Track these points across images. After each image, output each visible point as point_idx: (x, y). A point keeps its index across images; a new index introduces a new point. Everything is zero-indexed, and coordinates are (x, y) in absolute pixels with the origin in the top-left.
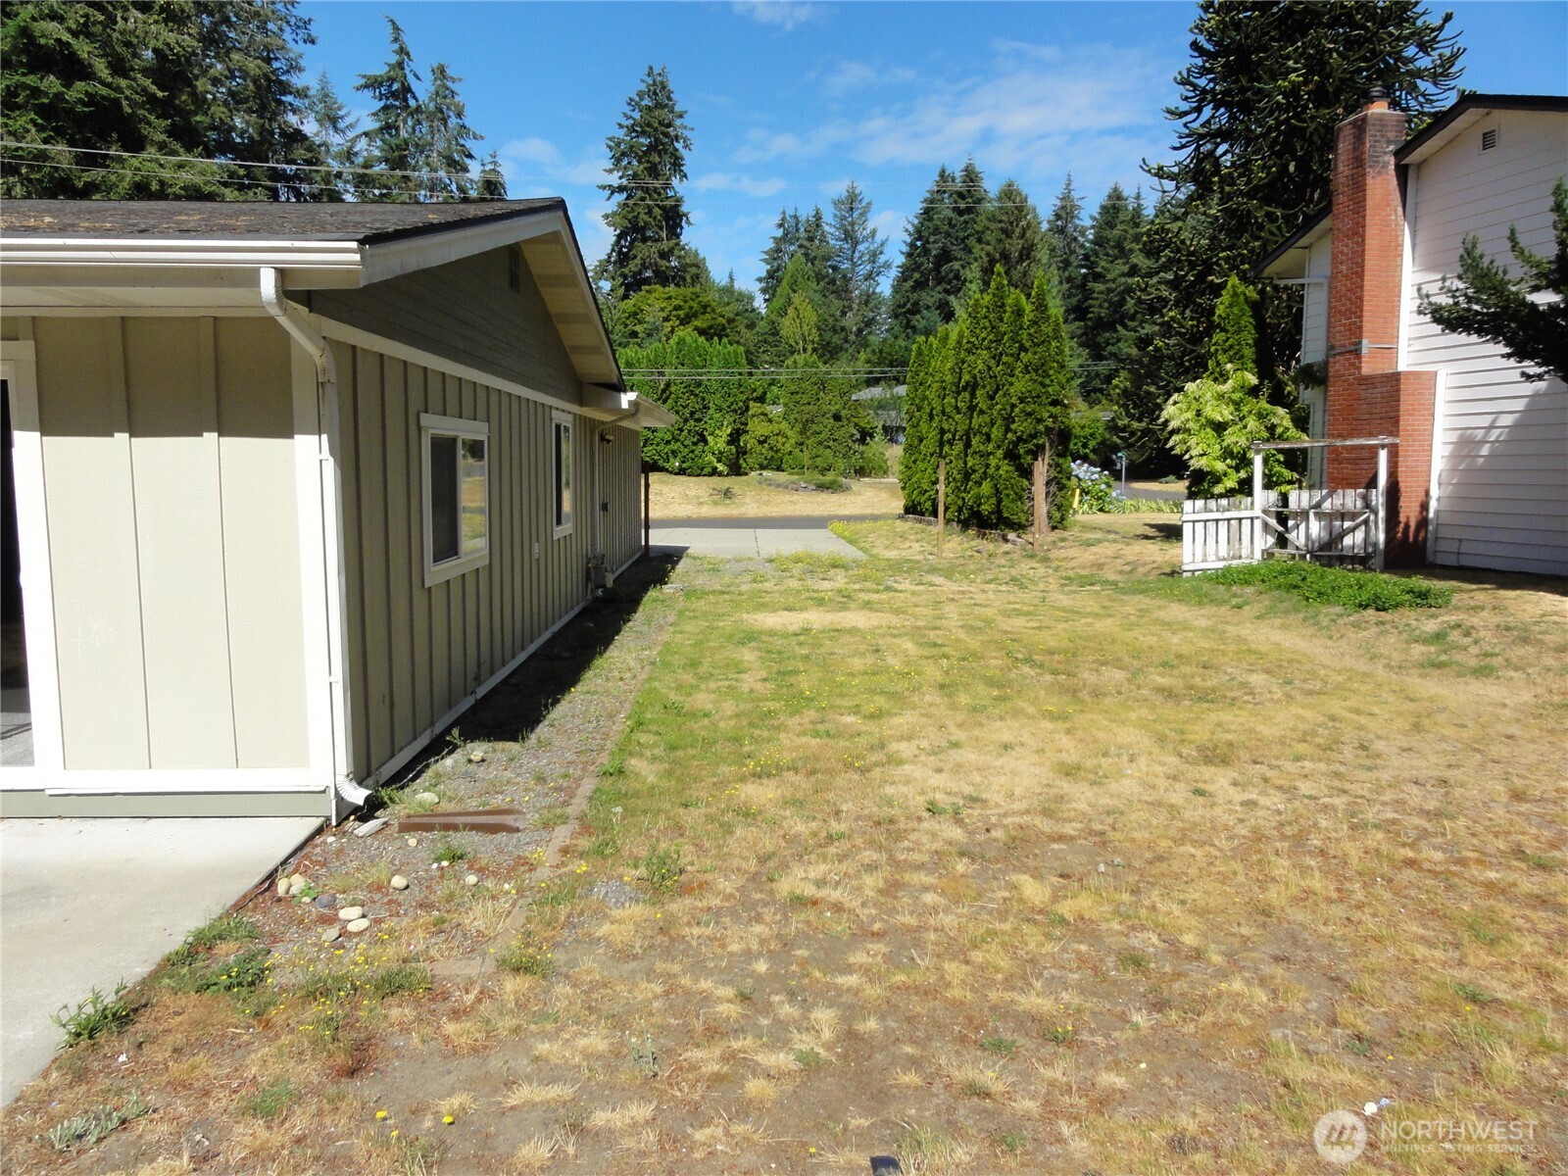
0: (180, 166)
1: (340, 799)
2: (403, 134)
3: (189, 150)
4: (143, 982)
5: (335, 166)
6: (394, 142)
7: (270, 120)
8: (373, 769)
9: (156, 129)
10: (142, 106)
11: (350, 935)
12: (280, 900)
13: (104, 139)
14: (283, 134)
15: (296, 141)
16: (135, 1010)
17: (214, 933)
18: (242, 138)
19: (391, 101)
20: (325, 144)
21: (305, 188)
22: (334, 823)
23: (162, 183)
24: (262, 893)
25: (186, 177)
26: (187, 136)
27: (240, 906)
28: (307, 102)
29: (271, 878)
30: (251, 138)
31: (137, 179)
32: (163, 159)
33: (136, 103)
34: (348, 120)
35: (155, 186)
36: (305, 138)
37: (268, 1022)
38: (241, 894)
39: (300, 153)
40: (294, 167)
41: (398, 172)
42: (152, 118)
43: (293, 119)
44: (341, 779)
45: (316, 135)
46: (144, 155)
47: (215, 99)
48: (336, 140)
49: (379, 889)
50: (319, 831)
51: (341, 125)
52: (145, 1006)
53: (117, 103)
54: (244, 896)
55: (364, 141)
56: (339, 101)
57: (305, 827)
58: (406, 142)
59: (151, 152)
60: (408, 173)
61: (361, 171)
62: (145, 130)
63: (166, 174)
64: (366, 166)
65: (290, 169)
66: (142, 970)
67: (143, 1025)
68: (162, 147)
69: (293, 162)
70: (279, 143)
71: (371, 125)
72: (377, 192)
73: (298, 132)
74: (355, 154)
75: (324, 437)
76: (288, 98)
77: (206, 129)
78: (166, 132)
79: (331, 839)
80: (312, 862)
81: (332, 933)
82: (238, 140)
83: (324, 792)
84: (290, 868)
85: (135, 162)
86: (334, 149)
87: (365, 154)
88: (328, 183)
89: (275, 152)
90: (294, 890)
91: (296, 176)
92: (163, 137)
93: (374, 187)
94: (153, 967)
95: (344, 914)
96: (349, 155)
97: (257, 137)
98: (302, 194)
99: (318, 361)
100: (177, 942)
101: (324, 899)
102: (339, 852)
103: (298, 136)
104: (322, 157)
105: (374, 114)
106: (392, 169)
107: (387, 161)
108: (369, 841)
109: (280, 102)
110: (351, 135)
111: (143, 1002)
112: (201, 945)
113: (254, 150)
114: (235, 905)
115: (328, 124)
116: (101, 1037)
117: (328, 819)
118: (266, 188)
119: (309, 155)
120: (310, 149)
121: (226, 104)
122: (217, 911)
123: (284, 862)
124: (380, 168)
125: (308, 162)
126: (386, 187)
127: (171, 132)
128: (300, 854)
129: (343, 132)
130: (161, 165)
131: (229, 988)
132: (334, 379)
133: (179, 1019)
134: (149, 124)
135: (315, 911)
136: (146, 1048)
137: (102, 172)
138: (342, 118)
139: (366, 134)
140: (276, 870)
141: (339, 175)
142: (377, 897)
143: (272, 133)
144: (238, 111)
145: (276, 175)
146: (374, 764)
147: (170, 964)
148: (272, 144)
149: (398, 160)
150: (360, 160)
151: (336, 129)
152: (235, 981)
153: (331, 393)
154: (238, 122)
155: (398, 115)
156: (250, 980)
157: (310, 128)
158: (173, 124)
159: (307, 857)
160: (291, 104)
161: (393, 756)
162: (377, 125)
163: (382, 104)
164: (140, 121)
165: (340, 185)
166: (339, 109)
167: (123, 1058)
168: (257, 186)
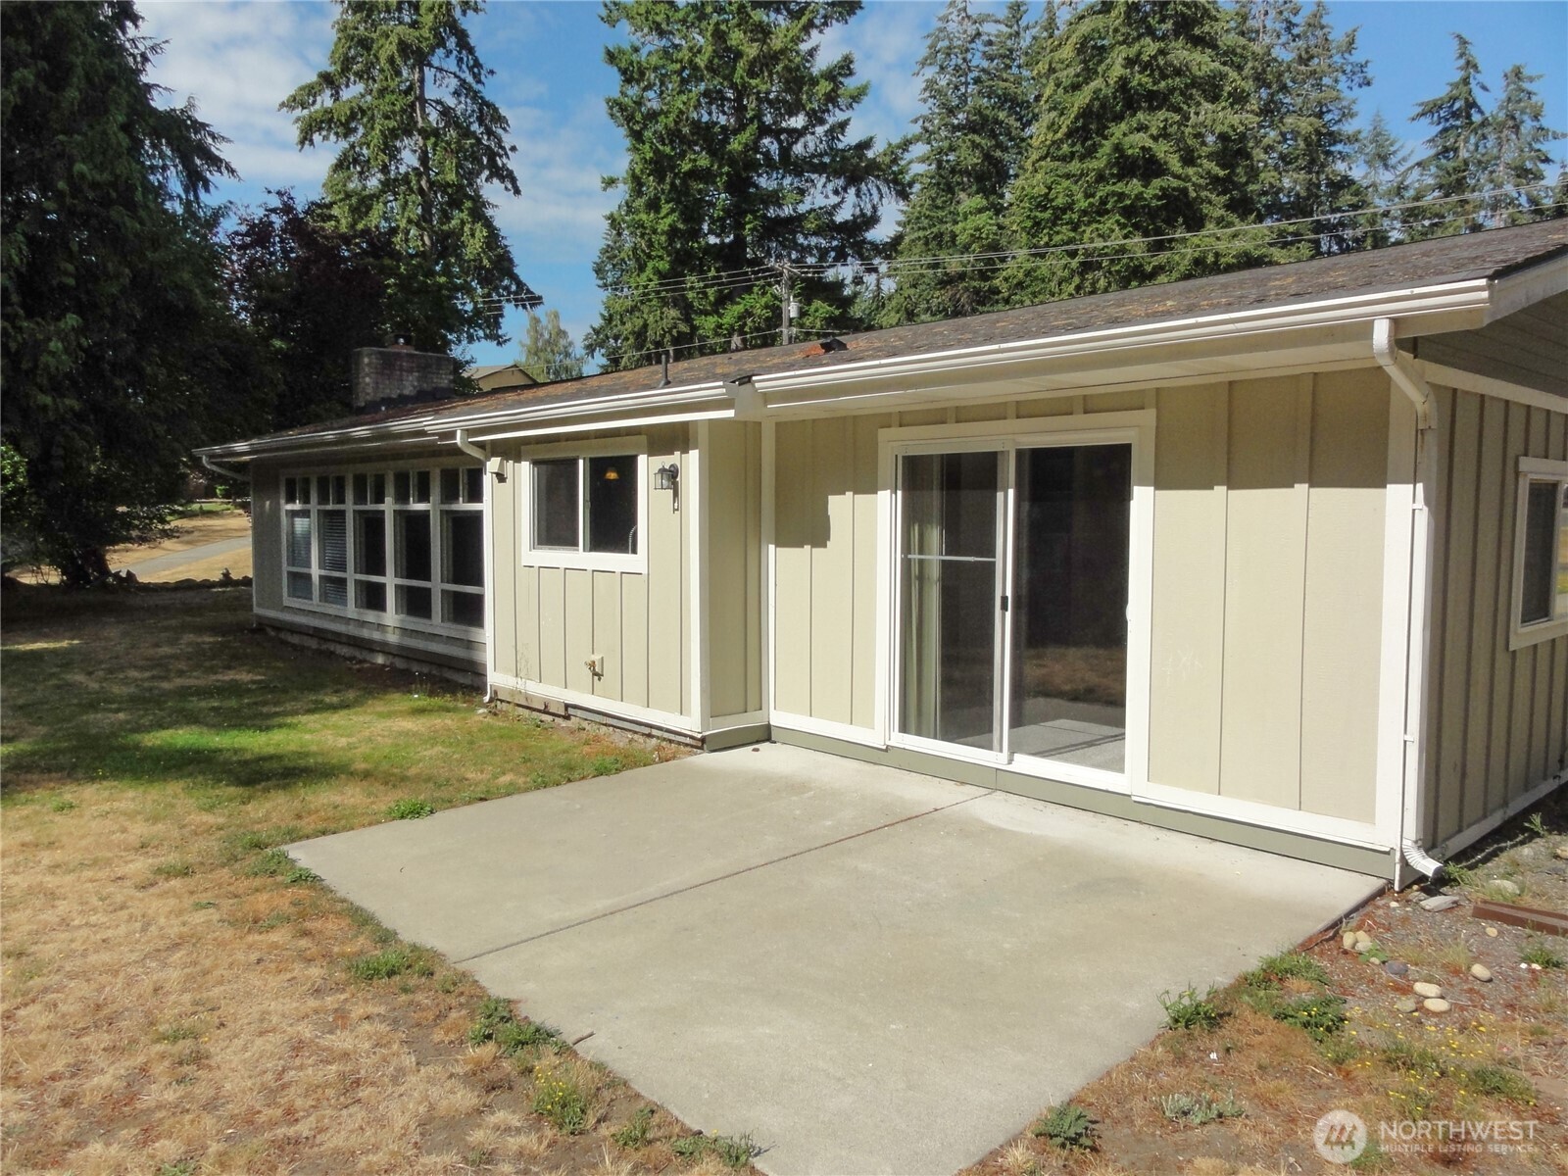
0: (1235, 236)
1: (1405, 864)
2: (1463, 154)
3: (1243, 217)
4: (1226, 991)
5: (1382, 204)
6: (1451, 165)
7: (1318, 173)
8: (1440, 839)
9: (1215, 205)
10: (1205, 188)
11: (1429, 1013)
12: (1346, 952)
13: (1171, 223)
14: (1331, 184)
15: (1343, 187)
16: (1221, 1016)
17: (1285, 966)
18: (1289, 197)
19: (1452, 122)
20: (1374, 185)
21: (1348, 234)
22: (1397, 888)
23: (1217, 255)
24: (1327, 940)
25: (1239, 245)
26: (1242, 206)
27: (1307, 946)
28: (1356, 146)
29: (1336, 925)
30: (1297, 195)
31: (1196, 255)
32: (1219, 232)
33: (1200, 186)
34: (1400, 155)
35: (1210, 259)
36: (1352, 182)
37: (1348, 1074)
38: (1307, 935)
39: (1346, 198)
40: (1338, 215)
41: (1454, 198)
42: (1213, 197)
43: (1341, 167)
44: (1408, 843)
45: (1365, 177)
46: (1204, 232)
47: (1266, 166)
48: (1385, 178)
49: (1457, 972)
50: (1381, 893)
51: (1393, 161)
52: (1229, 1014)
53: (1184, 191)
54: (1310, 939)
55: (1416, 173)
56: (1392, 137)
57: (1366, 886)
58: (1466, 163)
59: (1210, 228)
60: (1467, 196)
61: (1411, 205)
62: (1206, 209)
63: (1221, 246)
64: (1417, 198)
65: (1334, 218)
66: (1223, 980)
67: (1228, 1030)
68: (1220, 222)
69: (1339, 210)
70: (1326, 193)
71: (1427, 152)
72: (1427, 223)
73: (1345, 178)
74: (1406, 188)
75: (1420, 486)
76: (1339, 147)
77: (1260, 195)
78: (1225, 206)
79: (1394, 904)
80: (1375, 922)
81: (1407, 1004)
82: (1285, 200)
83: (1388, 853)
84: (1353, 923)
85: (1196, 240)
86: (1382, 189)
87: (1417, 185)
88: (1373, 223)
89: (1320, 204)
90: (1360, 947)
91: (1341, 224)
92: (1222, 212)
93: (1424, 218)
94: (1232, 981)
95: (1419, 987)
96: (1399, 190)
97: (1303, 194)
98: (1344, 240)
99: (1420, 408)
100: (1253, 965)
101: (1396, 965)
102: (1405, 920)
103: (1346, 183)
104: (1369, 199)
105: (1429, 141)
106: (1447, 195)
107: (1441, 187)
108: (1438, 917)
109: (1328, 153)
110: (1401, 169)
111: (1227, 1010)
112: (1273, 975)
113: (1300, 207)
114: (1302, 945)
115: (1378, 164)
116: (1196, 1029)
117: (1391, 882)
118: (1309, 241)
119: (1355, 200)
120: (1357, 193)
121: (1276, 168)
122: (1287, 947)
123: (1347, 915)
124: (1431, 198)
125: (1355, 207)
126: (1437, 215)
127: (1230, 206)
128: (1362, 912)
129: (1394, 167)
130: (1218, 239)
131: (1306, 1025)
132: (1434, 425)
133: (1260, 1038)
134: (1210, 202)
135: (1385, 975)
136: (1234, 1054)
137: (1168, 254)
138: (1395, 152)
139: (1419, 164)
140: (1340, 921)
141: (1386, 214)
142: (1455, 981)
143: (1318, 186)
144: (1287, 172)
145: (1319, 227)
146: (1441, 835)
147: (1247, 983)
148: (1319, 197)
149: (1455, 184)
150: (1411, 193)
151: (1386, 166)
152: (1313, 1021)
153: (1431, 440)
154: (1287, 183)
155: (1459, 135)
156: (1325, 1024)
157: (1358, 172)
158: (1232, 199)
159: (1368, 915)
160: (1340, 153)
161: (1460, 831)
162: (1433, 152)
163: (1440, 127)
164: (1203, 201)
165: (1386, 222)
166: (1392, 145)
167: (1213, 1056)
168: (1300, 241)
